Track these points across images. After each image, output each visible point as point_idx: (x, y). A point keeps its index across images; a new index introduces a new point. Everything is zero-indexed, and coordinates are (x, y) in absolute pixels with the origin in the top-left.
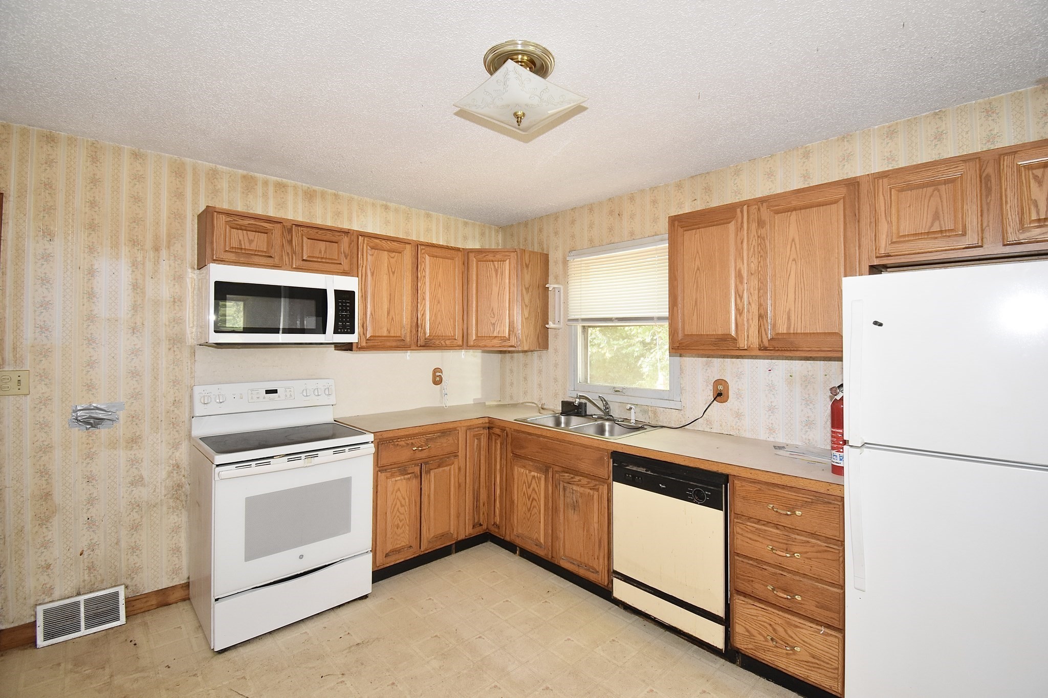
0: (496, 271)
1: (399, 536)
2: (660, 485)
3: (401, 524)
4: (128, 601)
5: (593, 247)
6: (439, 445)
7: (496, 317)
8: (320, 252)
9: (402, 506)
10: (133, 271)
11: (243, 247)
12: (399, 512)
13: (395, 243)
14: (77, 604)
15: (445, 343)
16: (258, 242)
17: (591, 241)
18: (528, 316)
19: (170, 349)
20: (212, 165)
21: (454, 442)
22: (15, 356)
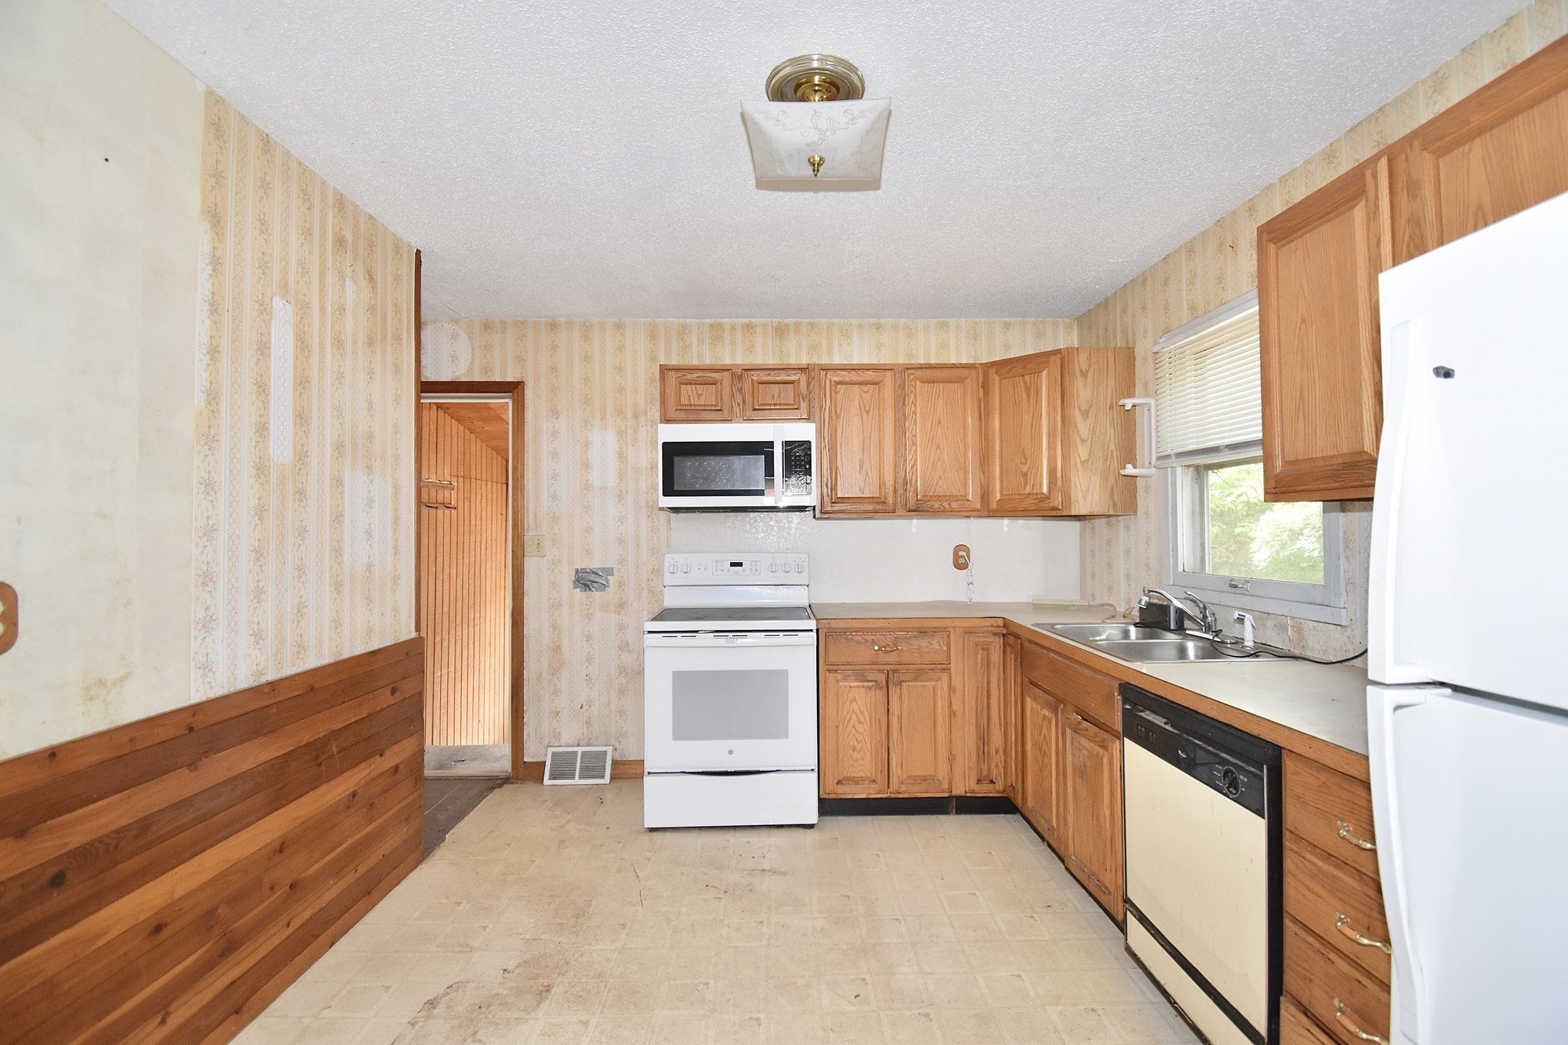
0: (1028, 390)
1: (856, 761)
2: (1180, 752)
3: (858, 747)
4: (614, 763)
5: (1195, 318)
6: (916, 649)
7: (1028, 464)
8: (773, 397)
9: (860, 722)
10: (618, 440)
11: (692, 403)
12: (855, 729)
13: (870, 373)
14: (575, 753)
15: (950, 505)
16: (706, 396)
17: (1192, 308)
18: (1087, 457)
19: (649, 517)
20: (682, 320)
21: (942, 648)
22: (535, 522)
